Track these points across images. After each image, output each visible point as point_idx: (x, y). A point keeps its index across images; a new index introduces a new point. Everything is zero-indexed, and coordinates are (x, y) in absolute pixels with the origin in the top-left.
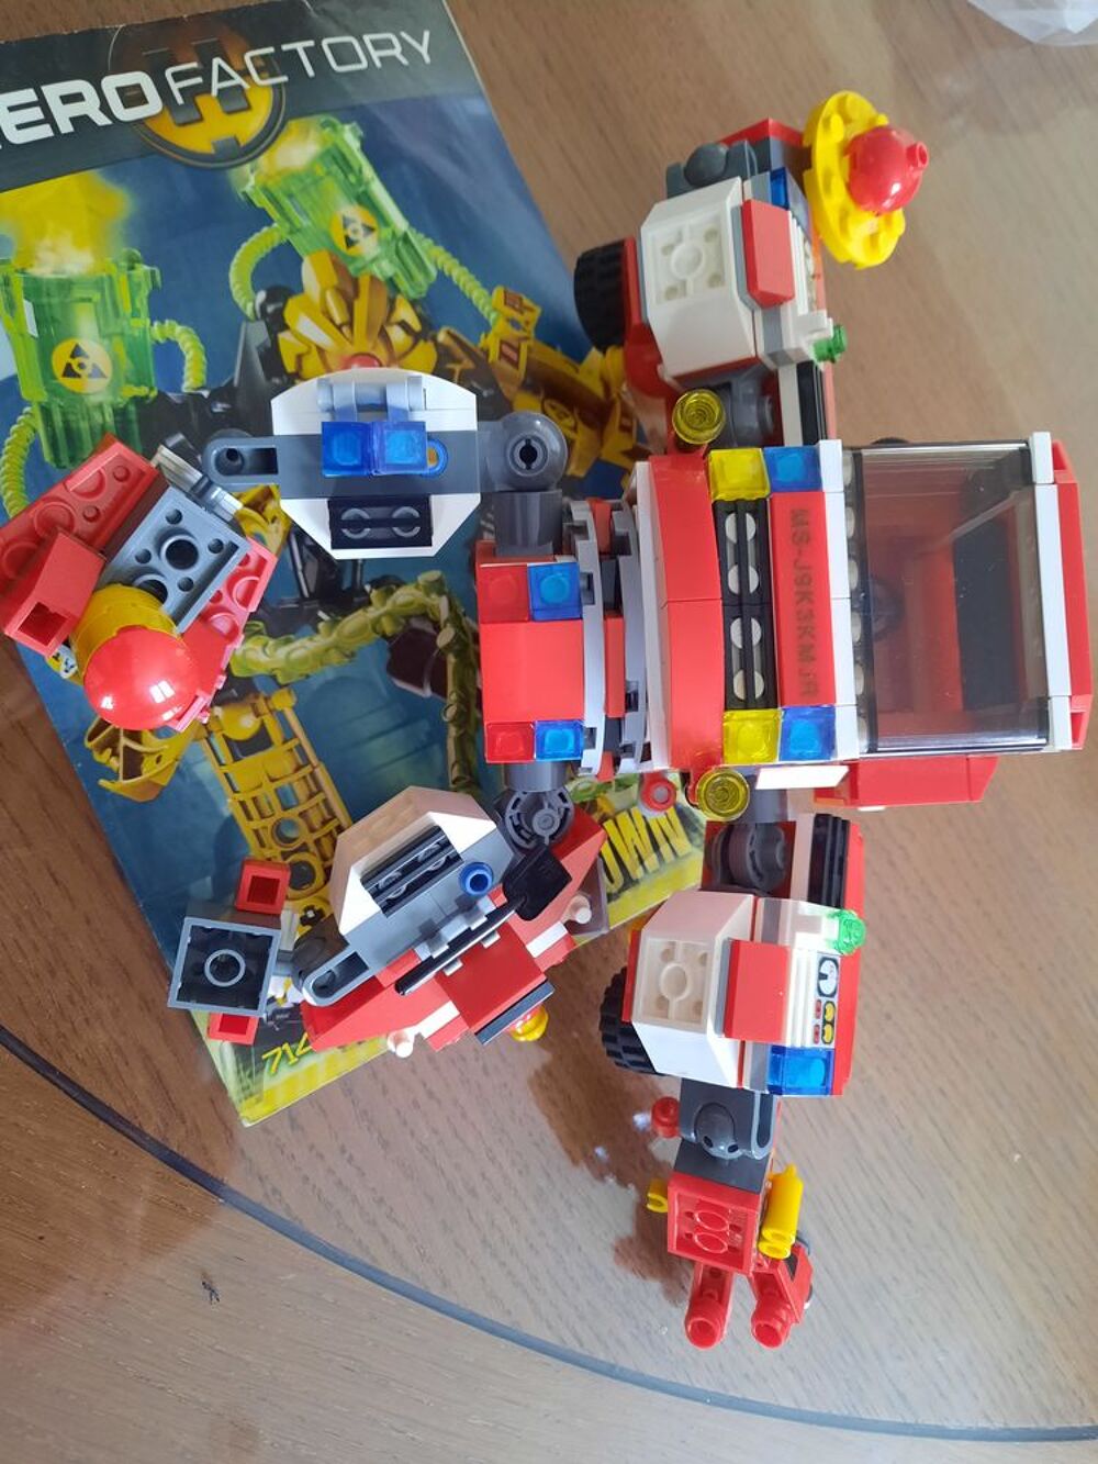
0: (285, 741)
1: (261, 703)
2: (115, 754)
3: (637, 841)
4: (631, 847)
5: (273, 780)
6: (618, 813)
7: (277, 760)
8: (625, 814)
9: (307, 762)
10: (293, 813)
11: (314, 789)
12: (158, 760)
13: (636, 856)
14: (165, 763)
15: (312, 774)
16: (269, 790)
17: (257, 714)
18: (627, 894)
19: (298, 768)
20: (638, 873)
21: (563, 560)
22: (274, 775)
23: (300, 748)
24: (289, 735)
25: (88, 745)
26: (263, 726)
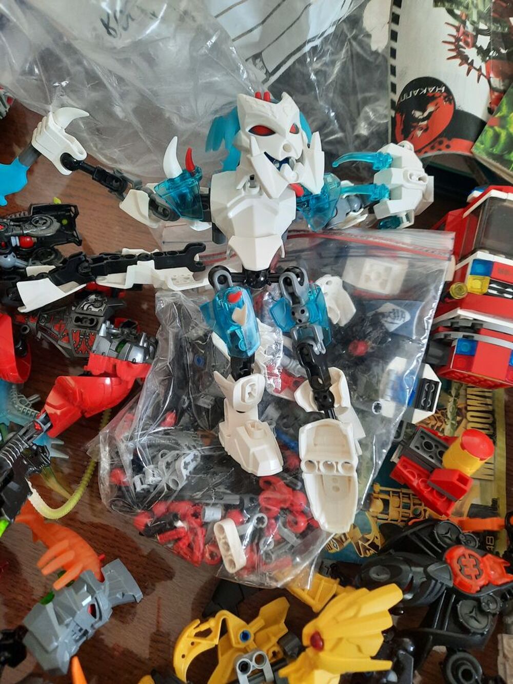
0: (389, 495)
1: (375, 495)
2: (369, 550)
3: (479, 402)
4: (480, 405)
5: (399, 507)
6: (466, 403)
7: (394, 501)
8: (468, 401)
9: (398, 492)
10: (412, 507)
11: (408, 496)
12: (377, 538)
13: (484, 405)
14: (379, 537)
15: (403, 494)
16: (401, 510)
17: (378, 498)
18: (496, 416)
19: (399, 498)
20: (490, 408)
21: (455, 343)
22: (398, 506)
23: (394, 492)
24: (388, 493)
25: (362, 556)
26: (382, 499)
